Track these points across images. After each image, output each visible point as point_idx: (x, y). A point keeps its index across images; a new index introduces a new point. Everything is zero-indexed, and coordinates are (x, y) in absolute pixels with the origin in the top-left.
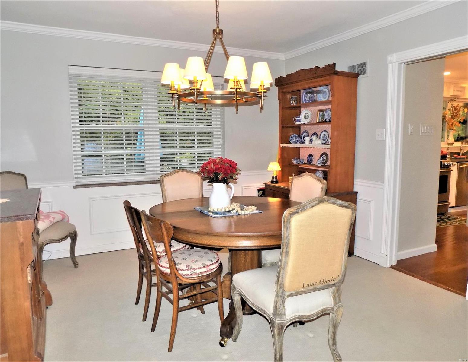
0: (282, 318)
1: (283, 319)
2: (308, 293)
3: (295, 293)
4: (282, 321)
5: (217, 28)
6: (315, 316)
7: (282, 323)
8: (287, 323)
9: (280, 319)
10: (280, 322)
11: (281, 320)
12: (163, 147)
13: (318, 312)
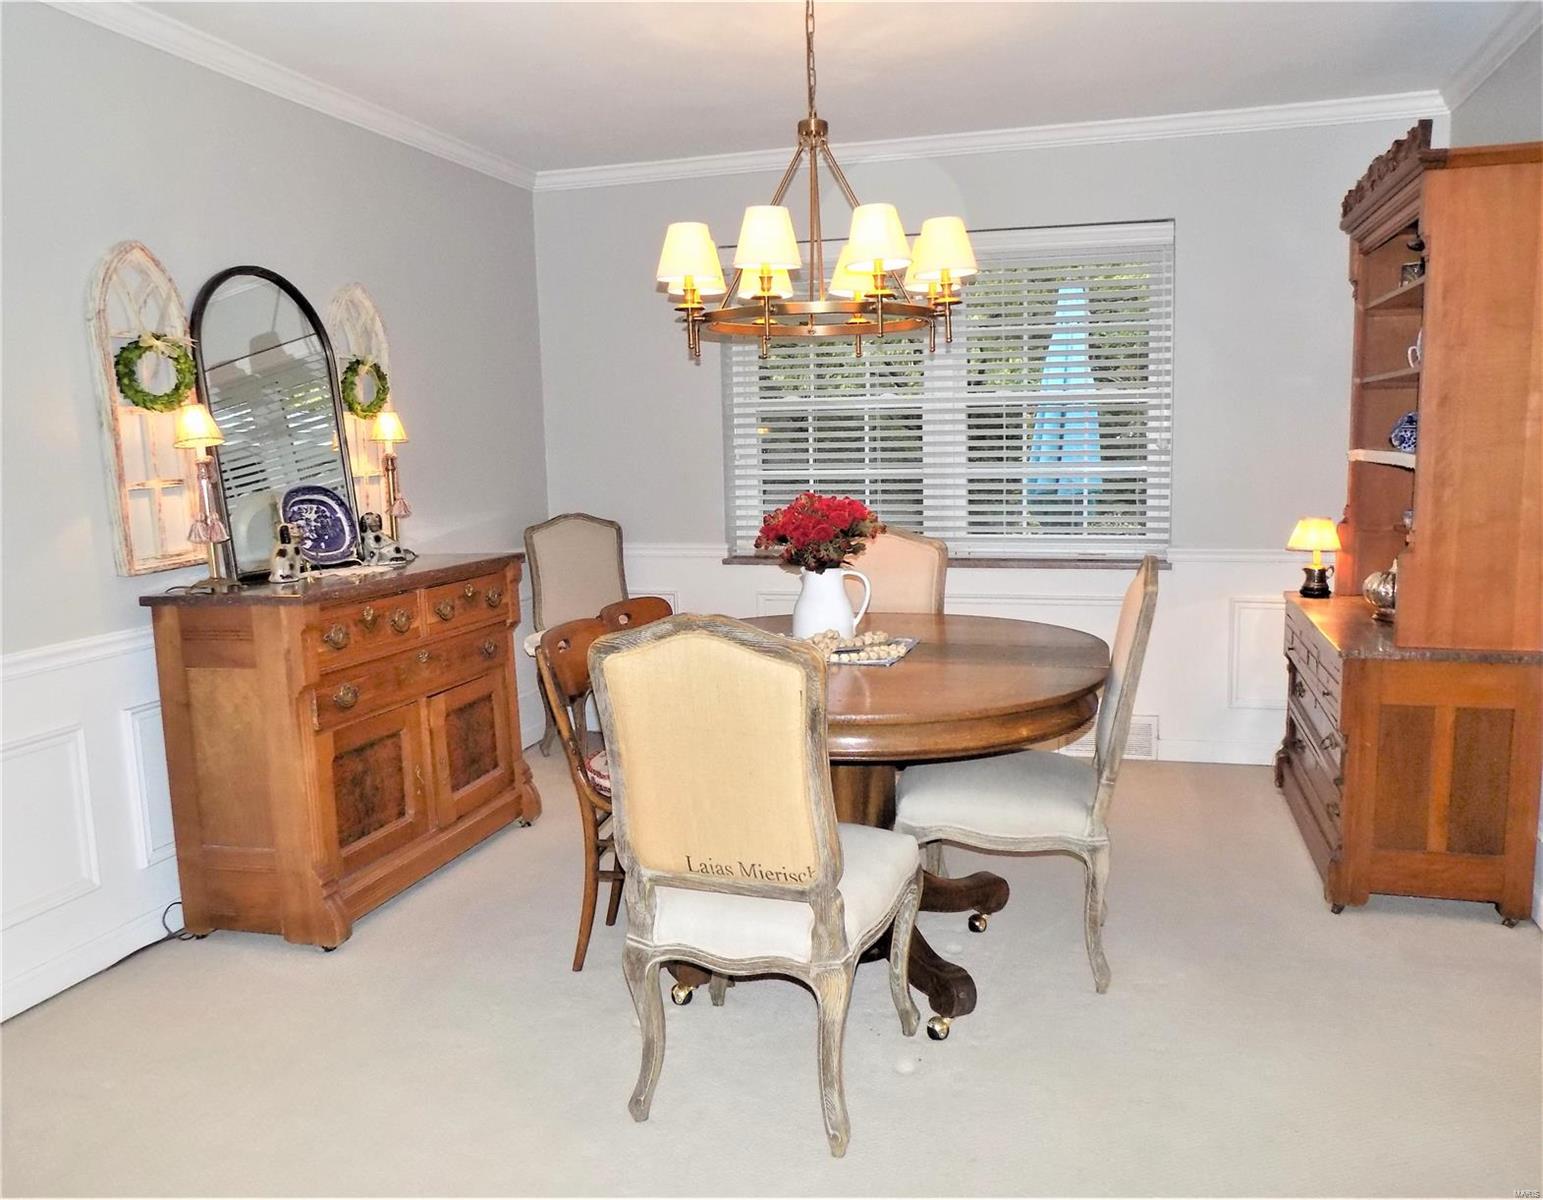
0: (642, 938)
1: (643, 941)
2: (715, 891)
3: (673, 879)
4: (641, 946)
5: (811, 115)
6: (743, 969)
7: (642, 950)
8: (654, 956)
9: (635, 938)
10: (635, 944)
11: (639, 942)
12: (971, 460)
13: (752, 959)
